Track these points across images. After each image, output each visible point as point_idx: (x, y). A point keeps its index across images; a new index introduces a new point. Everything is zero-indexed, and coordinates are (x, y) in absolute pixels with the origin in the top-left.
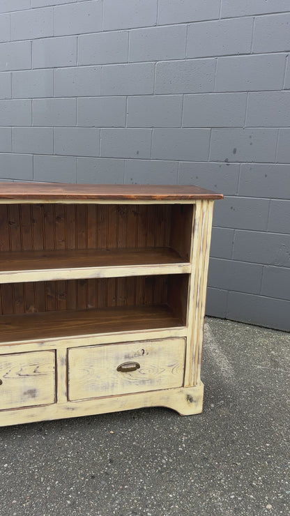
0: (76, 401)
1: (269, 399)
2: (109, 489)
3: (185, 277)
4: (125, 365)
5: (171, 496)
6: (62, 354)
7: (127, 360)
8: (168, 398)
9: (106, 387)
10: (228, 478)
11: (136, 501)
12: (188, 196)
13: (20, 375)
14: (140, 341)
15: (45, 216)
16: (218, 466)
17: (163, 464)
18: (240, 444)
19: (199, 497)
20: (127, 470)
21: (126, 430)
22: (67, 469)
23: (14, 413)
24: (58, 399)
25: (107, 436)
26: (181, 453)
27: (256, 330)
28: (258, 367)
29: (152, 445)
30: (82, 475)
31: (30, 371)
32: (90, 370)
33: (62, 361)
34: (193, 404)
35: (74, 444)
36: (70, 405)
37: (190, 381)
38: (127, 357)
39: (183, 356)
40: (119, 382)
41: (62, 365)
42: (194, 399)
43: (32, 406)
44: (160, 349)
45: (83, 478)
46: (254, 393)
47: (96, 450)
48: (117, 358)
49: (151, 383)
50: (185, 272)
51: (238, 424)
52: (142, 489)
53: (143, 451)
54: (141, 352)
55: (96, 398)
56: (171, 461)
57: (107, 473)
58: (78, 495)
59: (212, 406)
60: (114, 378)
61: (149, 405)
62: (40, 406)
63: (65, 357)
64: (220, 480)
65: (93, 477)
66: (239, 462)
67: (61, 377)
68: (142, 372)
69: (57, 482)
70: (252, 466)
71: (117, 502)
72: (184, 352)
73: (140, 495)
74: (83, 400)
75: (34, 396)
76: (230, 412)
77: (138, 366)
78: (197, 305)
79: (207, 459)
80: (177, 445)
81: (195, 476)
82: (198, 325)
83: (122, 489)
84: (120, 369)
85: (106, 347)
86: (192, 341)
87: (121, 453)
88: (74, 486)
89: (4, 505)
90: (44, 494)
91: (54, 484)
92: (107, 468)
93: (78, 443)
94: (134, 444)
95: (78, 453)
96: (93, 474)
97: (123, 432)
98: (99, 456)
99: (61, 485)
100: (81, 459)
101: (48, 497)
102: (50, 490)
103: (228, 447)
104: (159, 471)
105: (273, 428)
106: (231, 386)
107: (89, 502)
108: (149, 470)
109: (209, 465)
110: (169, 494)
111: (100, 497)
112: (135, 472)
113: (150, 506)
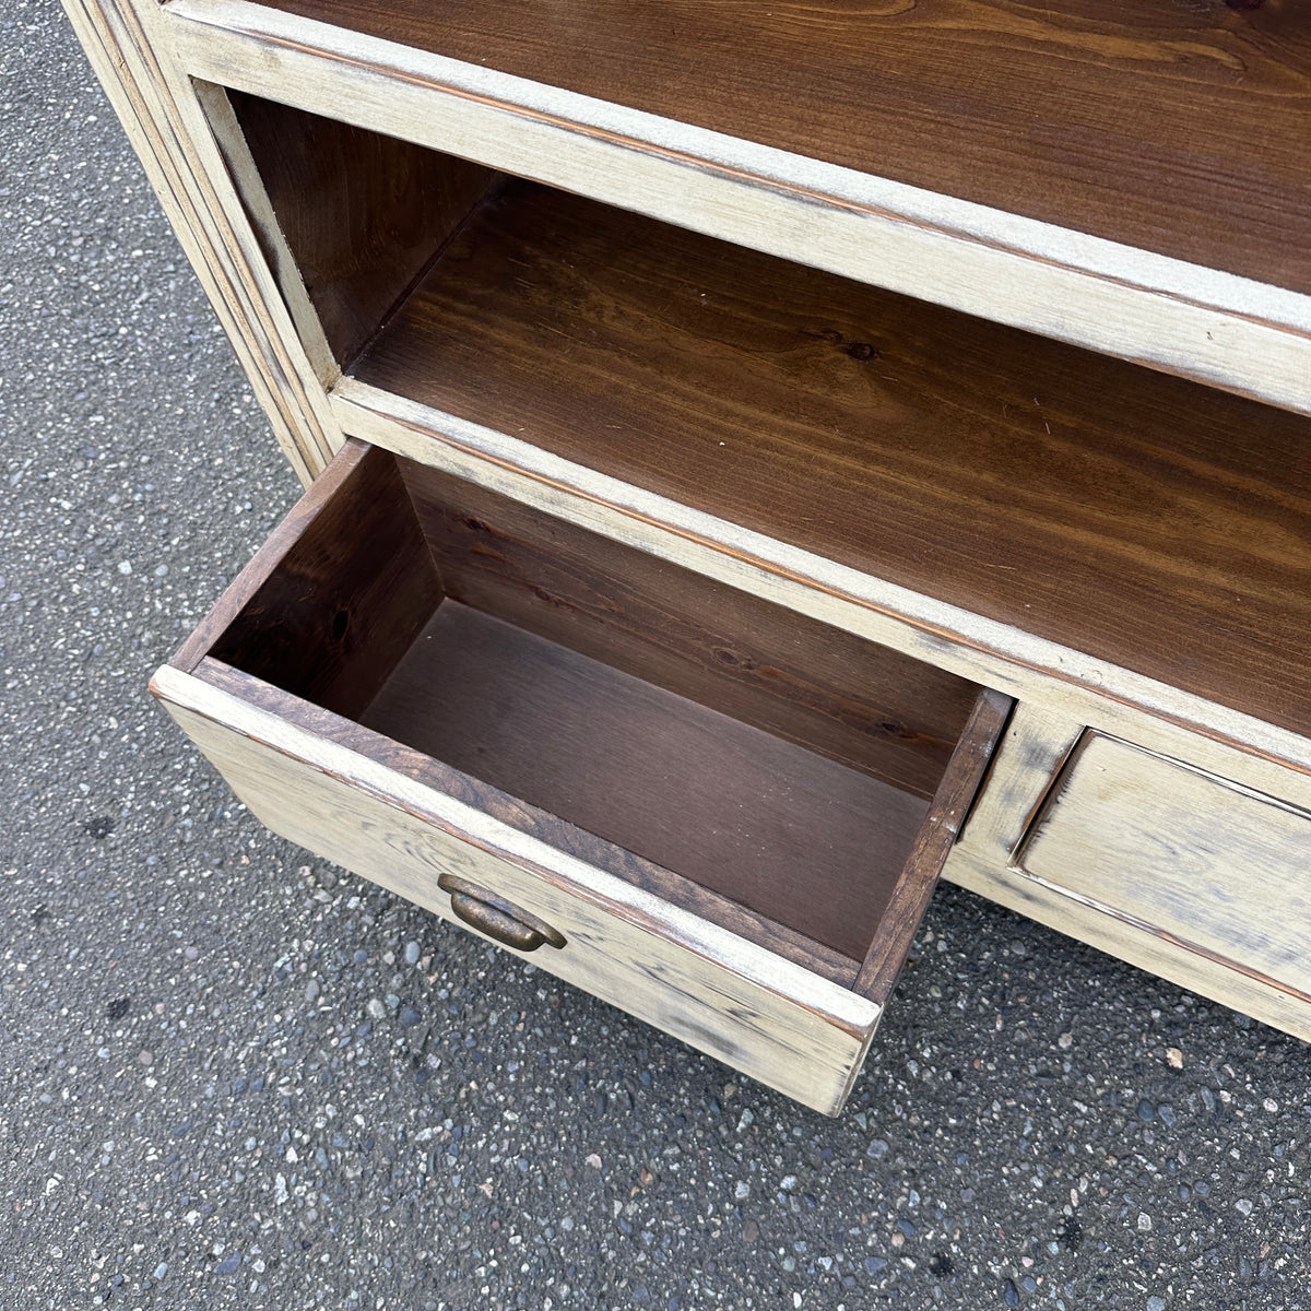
0: (1055, 888)
9: (1240, 938)
25: (1139, 1068)
32: (1186, 855)
33: (1035, 752)
35: (970, 1014)
36: (1017, 877)
41: (1029, 766)
45: (897, 1241)
47: (1043, 1119)
57: (1010, 1292)
63: (1057, 749)
65: (943, 1267)
67: (1009, 796)
69: (788, 1182)
87: (1145, 1222)
88: (840, 1259)
89: (556, 1149)
90: (711, 1209)
91: (776, 1180)
92: (1027, 1262)
93: (990, 1017)
94: (1238, 1206)
95: (957, 1074)
96: (954, 1249)
97: (1226, 1096)
98: (1037, 1160)
99: (795, 1208)
100: (953, 1121)
101: (716, 1234)
102: (741, 1204)
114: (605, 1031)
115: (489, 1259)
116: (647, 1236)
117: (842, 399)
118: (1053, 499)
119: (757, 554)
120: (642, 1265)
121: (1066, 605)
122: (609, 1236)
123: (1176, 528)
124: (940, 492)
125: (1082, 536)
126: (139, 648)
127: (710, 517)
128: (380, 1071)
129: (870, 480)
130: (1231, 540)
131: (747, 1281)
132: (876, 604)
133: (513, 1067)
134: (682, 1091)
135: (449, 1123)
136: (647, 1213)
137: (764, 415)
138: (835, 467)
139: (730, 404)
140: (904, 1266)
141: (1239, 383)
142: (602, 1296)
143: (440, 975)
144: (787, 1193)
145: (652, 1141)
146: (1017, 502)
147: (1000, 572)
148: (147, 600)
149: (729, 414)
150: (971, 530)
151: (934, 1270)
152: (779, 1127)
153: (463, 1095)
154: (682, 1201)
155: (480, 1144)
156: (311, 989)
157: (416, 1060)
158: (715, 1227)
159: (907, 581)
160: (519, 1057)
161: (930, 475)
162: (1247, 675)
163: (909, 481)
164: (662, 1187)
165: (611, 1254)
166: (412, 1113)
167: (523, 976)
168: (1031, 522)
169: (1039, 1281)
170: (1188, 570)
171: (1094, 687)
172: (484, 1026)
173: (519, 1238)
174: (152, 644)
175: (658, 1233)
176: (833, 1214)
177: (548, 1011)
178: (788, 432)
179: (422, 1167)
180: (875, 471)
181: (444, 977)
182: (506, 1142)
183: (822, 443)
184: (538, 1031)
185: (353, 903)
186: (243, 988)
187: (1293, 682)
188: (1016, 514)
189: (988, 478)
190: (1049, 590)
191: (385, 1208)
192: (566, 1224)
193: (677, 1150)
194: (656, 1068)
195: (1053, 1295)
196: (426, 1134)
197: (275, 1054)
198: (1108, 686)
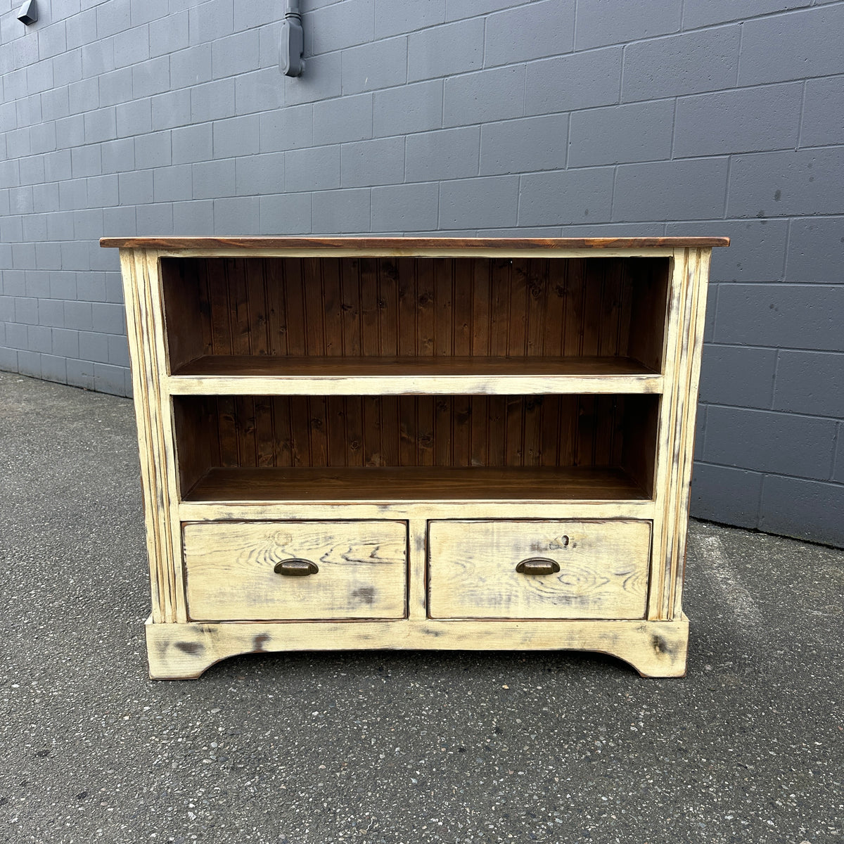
0: (442, 620)
1: (832, 668)
2: (488, 772)
3: (652, 401)
4: (531, 561)
5: (604, 799)
6: (418, 529)
7: (536, 555)
8: (616, 637)
9: (495, 601)
10: (724, 786)
11: (535, 797)
12: (656, 241)
13: (347, 559)
14: (560, 520)
15: (401, 295)
16: (707, 764)
17: (597, 748)
18: (758, 736)
19: (661, 808)
20: (526, 748)
21: (533, 687)
22: (418, 733)
23: (336, 629)
24: (411, 611)
25: (496, 692)
26: (634, 735)
27: (820, 552)
28: (815, 613)
29: (579, 715)
30: (443, 745)
31: (363, 553)
32: (468, 565)
33: (418, 542)
34: (667, 656)
35: (436, 696)
36: (431, 625)
37: (660, 607)
38: (535, 547)
39: (645, 557)
40: (520, 595)
41: (418, 549)
42: (669, 646)
43: (366, 620)
44: (599, 540)
45: (443, 750)
46: (800, 656)
47: (473, 710)
48: (517, 548)
49: (582, 602)
50: (650, 391)
51: (757, 703)
52: (551, 781)
53: (559, 722)
54: (562, 542)
55: (477, 619)
56: (612, 744)
57: (488, 748)
58: (432, 773)
59: (708, 668)
60: (511, 585)
61: (577, 645)
62: (379, 620)
63: (423, 536)
64: (708, 787)
65: (462, 750)
66: (751, 764)
68: (565, 579)
69: (397, 749)
70: (779, 774)
71: (501, 793)
72: (647, 550)
73: (546, 790)
74: (454, 619)
75: (370, 601)
76: (744, 681)
77: (555, 568)
78: (675, 457)
79: (686, 751)
80: (629, 722)
81: (658, 775)
82: (677, 498)
83: (513, 776)
84: (522, 569)
85: (496, 524)
86: (664, 528)
87: (518, 721)
88: (426, 759)
89: (305, 769)
90: (373, 763)
92: (489, 741)
93: (442, 696)
94: (544, 709)
95: (440, 710)
96: (463, 745)
97: (525, 690)
98: (477, 720)
99: (404, 754)
100: (445, 720)
101: (379, 768)
102: (384, 759)
103: (731, 736)
104: (587, 757)
105: (834, 716)
106: (752, 639)
107: (449, 786)
108: (568, 753)
109: (687, 761)
110: (600, 795)
111: (471, 782)
112: (541, 753)
113: (562, 808)
116: (354, 777)
122: (339, 781)
126: (35, 704)
128: (219, 775)
135: (257, 777)
136: (351, 772)
137: (314, 488)
138: (340, 491)
140: (449, 754)
143: (230, 746)
144: (399, 751)
145: (341, 756)
148: (32, 691)
151: (460, 751)
153: (258, 769)
154: (362, 765)
155: (273, 778)
156: (174, 766)
157: (232, 769)
160: (276, 754)
163: (361, 490)
164: (352, 764)
165: (343, 785)
166: (239, 780)
168: (394, 489)
169: (495, 743)
172: (257, 751)
173: (303, 794)
174: (41, 702)
175: (358, 776)
176: (418, 751)
178: (322, 489)
179: (252, 791)
182: (284, 774)
184: (281, 746)
185: (180, 740)
186: (141, 774)
189: (378, 486)
190: (405, 495)
191: (242, 805)
192: (320, 784)
193: (352, 755)
195: (501, 744)
196: (249, 783)
197: (168, 785)
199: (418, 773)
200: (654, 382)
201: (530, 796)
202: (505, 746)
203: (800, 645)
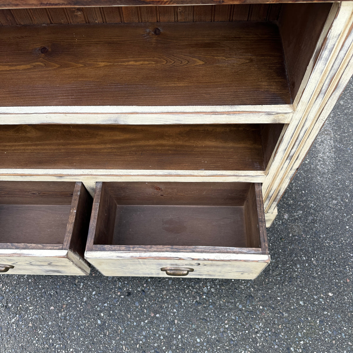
2: (140, 314)
5: (198, 340)
10: (266, 332)
11: (162, 337)
16: (262, 311)
18: (298, 286)
45: (119, 294)
46: (346, 206)
51: (306, 253)
52: (173, 321)
56: (213, 290)
64: (257, 332)
66: (287, 311)
69: (94, 293)
71: (144, 333)
73: (169, 331)
76: (304, 231)
79: (253, 297)
81: (232, 320)
82: (285, 175)
88: (108, 302)
89: (43, 310)
90: (79, 306)
91: (91, 293)
92: (145, 285)
96: (130, 290)
99: (97, 297)
101: (82, 310)
102: (86, 302)
103: (282, 286)
104: (197, 301)
105: (348, 269)
106: (321, 187)
107: (117, 327)
108: (187, 297)
109: (251, 308)
110: (197, 337)
111: (129, 323)
112: (172, 297)
113: (174, 347)
114: (46, 282)
115: (35, 338)
116: (68, 318)
117: (29, 135)
118: (75, 141)
119: (18, 173)
120: (68, 323)
121: (82, 161)
122: (60, 321)
123: (99, 139)
124: (53, 147)
125: (82, 147)
127: (6, 169)
129: (38, 149)
130: (110, 138)
131: (91, 316)
132: (45, 174)
133: (28, 298)
134: (67, 286)
135: (18, 316)
136: (66, 313)
137: (13, 144)
138: (30, 149)
139: (5, 144)
140: (121, 298)
141: (58, 123)
142: (62, 333)
143: (5, 287)
144: (94, 295)
145: (63, 298)
146: (68, 144)
147: (68, 159)
149: (5, 146)
150: (61, 153)
151: (127, 295)
152: (89, 283)
153: (19, 309)
154: (73, 307)
155: (26, 317)
157: (6, 306)
158: (81, 309)
159: (50, 168)
160: (29, 295)
161: (50, 144)
162: (117, 162)
163: (46, 147)
164: (68, 306)
165: (61, 324)
166: (8, 318)
167: (25, 278)
168: (72, 147)
169: (148, 288)
170: (103, 146)
171: (90, 175)
172: (19, 293)
173: (40, 331)
175: (70, 316)
176: (105, 295)
177: (33, 283)
178: (19, 145)
179: (15, 327)
180: (39, 147)
181: (7, 287)
182: (32, 313)
183: (26, 145)
184: (32, 288)
187: (125, 160)
188: (69, 147)
189: (62, 141)
190: (78, 159)
191: (9, 340)
192: (50, 323)
193: (69, 298)
194: (60, 284)
195: (151, 289)
196: (13, 320)
198: (92, 174)
199: (102, 315)
200: (283, 116)
201: (160, 336)
202: (153, 290)
203: (349, 195)
